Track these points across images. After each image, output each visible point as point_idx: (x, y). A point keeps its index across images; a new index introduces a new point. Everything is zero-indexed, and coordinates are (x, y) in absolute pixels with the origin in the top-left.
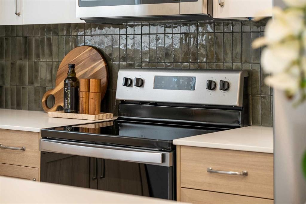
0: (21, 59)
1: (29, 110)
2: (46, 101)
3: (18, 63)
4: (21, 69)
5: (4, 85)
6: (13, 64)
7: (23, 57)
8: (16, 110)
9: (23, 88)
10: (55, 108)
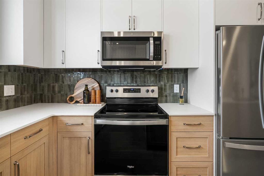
0: (53, 83)
1: (58, 103)
2: (69, 99)
3: (52, 85)
4: (54, 87)
5: (44, 93)
6: (49, 85)
7: (55, 82)
8: (51, 103)
9: (54, 94)
10: (74, 102)
